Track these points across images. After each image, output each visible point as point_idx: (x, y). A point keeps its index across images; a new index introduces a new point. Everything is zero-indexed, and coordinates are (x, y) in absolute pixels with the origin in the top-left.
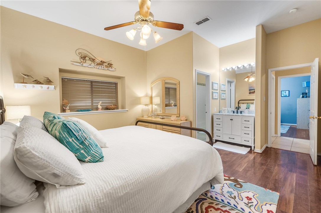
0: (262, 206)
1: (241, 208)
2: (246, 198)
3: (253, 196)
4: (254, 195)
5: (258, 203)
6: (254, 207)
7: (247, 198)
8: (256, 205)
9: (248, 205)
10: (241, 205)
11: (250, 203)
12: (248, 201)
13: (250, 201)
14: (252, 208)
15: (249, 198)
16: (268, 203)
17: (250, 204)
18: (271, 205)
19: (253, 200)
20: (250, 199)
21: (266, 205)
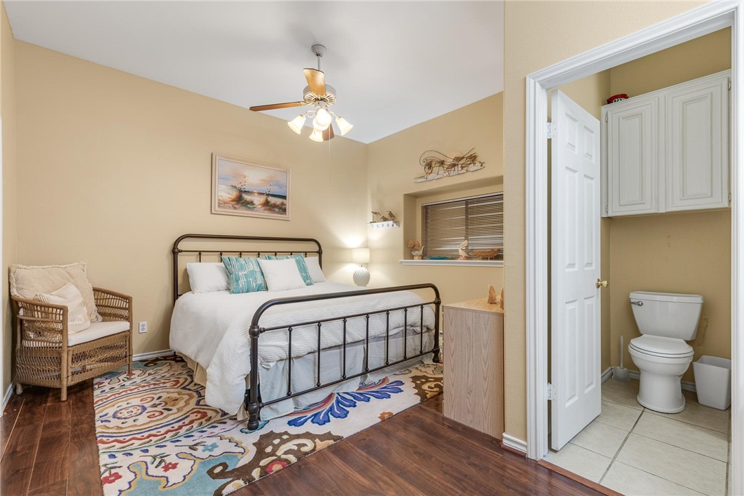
0: (136, 475)
1: (165, 446)
2: (177, 464)
3: (167, 478)
4: (168, 482)
5: (147, 474)
6: (148, 463)
7: (174, 466)
8: (147, 468)
9: (161, 457)
10: (171, 450)
11: (160, 463)
12: (168, 462)
13: (163, 464)
14: (149, 460)
15: (170, 466)
16: (129, 490)
17: (158, 460)
18: (119, 491)
19: (160, 472)
20: (166, 468)
21: (130, 483)
